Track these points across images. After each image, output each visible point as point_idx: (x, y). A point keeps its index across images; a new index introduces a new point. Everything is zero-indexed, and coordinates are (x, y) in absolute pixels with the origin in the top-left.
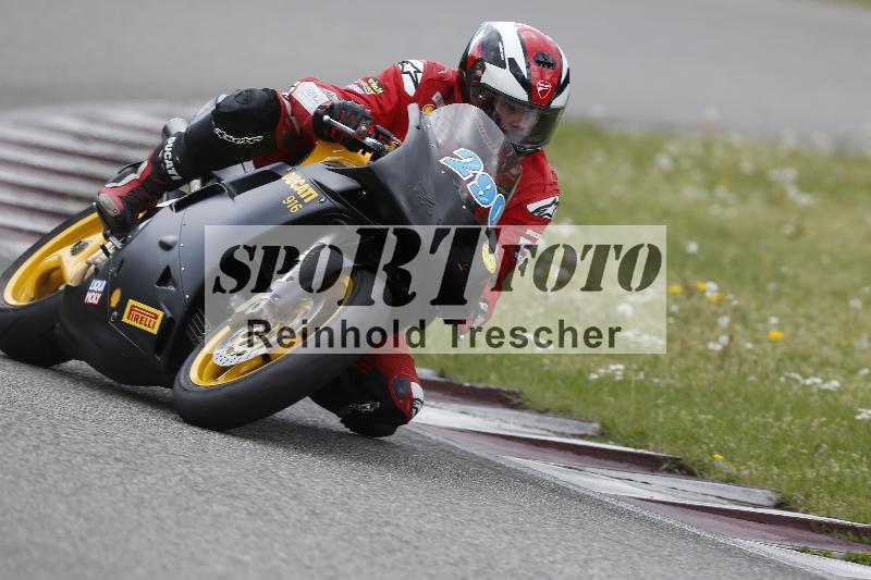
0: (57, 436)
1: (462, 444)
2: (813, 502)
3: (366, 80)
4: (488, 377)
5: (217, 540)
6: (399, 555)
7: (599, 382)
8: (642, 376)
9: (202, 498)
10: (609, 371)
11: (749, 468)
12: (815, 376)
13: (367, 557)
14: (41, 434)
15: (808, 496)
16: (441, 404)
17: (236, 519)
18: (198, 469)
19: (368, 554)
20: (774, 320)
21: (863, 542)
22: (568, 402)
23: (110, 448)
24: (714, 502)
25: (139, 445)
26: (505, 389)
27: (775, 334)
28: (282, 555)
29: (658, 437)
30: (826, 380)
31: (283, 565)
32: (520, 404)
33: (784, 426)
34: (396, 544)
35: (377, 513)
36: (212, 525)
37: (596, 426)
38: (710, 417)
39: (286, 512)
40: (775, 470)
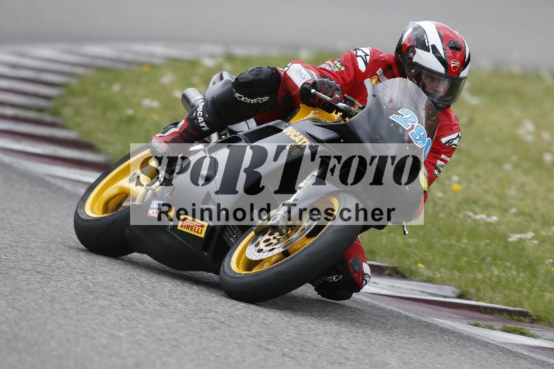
2: (481, 294)
5: (102, 323)
6: (218, 331)
9: (93, 296)
11: (440, 272)
12: (482, 213)
13: (197, 332)
15: (478, 290)
17: (114, 309)
18: (89, 278)
19: (198, 330)
20: (455, 178)
21: (513, 320)
24: (417, 294)
27: (457, 187)
28: (144, 332)
29: (382, 254)
30: (489, 216)
31: (144, 338)
33: (463, 246)
34: (216, 324)
36: (99, 313)
38: (415, 240)
39: (146, 304)
40: (457, 274)
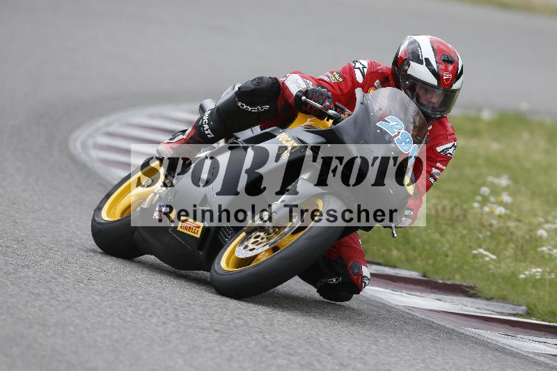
0: (177, 316)
1: (438, 320)
3: (332, 73)
4: (454, 277)
7: (526, 280)
8: (553, 276)
10: (532, 273)
14: (167, 315)
16: (424, 294)
18: (268, 337)
22: (505, 293)
23: (211, 323)
25: (229, 322)
26: (465, 284)
32: (475, 294)
35: (382, 364)
37: (524, 308)
